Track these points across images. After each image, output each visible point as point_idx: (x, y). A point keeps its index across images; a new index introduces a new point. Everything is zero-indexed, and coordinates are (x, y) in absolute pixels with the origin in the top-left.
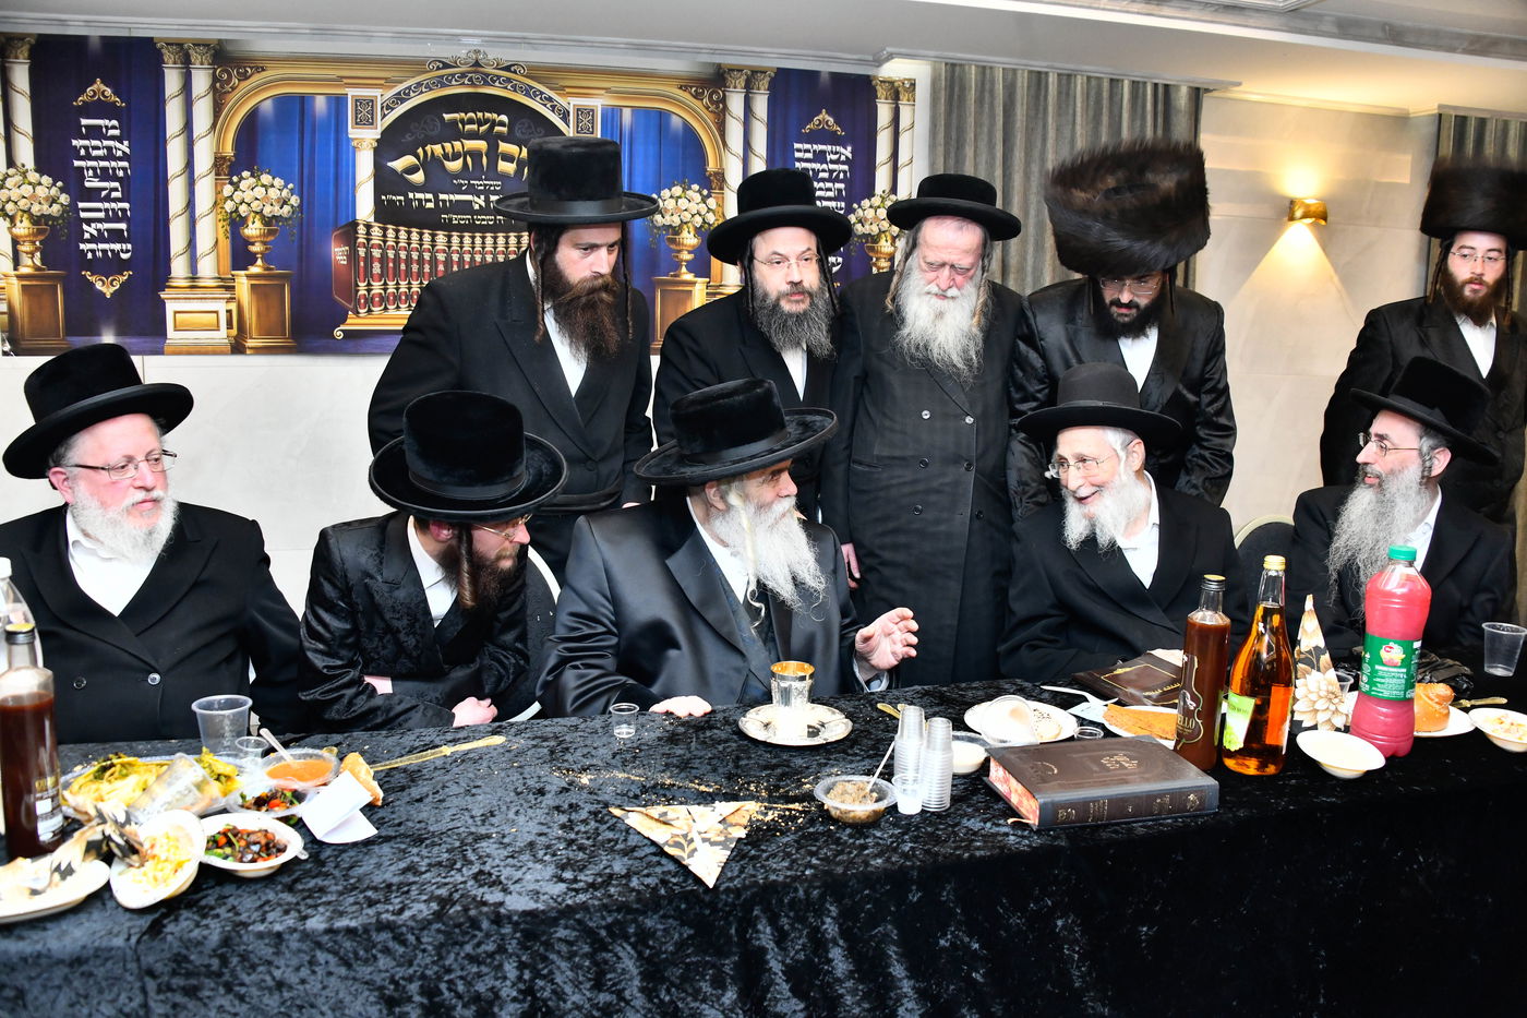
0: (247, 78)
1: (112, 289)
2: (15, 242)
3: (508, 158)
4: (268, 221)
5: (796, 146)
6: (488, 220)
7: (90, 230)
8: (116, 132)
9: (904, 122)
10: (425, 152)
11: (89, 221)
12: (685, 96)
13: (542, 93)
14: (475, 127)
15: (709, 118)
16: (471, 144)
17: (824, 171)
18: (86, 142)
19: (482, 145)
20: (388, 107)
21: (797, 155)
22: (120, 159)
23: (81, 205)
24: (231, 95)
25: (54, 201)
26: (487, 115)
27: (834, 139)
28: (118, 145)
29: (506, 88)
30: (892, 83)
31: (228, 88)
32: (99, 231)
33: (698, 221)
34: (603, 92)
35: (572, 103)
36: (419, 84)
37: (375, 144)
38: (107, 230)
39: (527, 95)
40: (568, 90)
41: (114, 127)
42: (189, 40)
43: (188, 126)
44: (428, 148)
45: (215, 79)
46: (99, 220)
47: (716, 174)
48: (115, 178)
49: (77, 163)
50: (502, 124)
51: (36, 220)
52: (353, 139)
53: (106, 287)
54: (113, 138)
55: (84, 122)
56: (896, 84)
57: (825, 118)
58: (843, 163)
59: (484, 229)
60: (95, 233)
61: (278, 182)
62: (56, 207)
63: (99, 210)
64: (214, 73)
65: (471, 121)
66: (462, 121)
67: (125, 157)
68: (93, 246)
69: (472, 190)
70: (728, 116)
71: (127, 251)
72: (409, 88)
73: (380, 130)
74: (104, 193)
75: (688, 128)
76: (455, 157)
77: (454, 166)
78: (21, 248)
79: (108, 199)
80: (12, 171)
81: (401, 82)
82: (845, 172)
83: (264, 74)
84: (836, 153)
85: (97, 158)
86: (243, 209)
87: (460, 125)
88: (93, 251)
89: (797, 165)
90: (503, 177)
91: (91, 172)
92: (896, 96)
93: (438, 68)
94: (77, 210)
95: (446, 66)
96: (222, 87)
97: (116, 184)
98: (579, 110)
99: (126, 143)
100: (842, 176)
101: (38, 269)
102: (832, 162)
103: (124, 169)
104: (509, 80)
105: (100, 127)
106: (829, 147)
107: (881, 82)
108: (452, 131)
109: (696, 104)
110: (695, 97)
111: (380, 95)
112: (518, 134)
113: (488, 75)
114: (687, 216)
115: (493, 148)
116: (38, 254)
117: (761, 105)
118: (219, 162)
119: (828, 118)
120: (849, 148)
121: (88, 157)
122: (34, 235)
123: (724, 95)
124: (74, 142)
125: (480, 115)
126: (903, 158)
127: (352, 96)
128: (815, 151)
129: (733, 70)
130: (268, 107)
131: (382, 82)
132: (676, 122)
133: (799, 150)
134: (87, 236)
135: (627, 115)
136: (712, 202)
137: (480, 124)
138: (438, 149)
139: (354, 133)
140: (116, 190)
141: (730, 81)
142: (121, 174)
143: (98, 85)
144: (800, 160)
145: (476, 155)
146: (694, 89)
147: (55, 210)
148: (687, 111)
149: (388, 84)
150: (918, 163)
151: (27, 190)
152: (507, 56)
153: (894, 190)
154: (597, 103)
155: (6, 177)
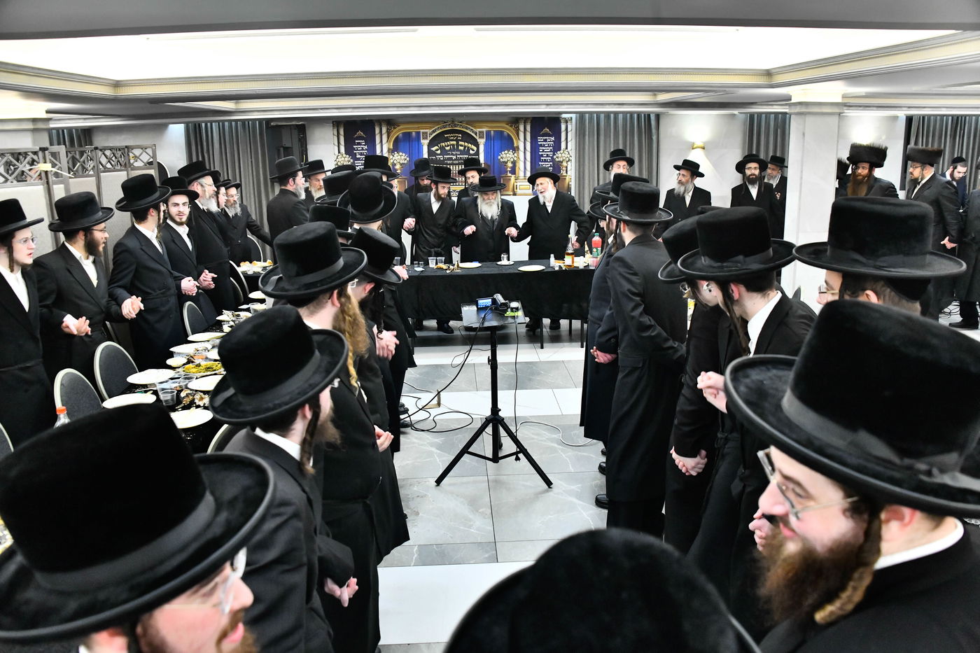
0: (396, 128)
3: (462, 146)
4: (401, 164)
5: (538, 138)
6: (457, 162)
9: (569, 129)
10: (440, 145)
12: (507, 126)
13: (470, 128)
15: (514, 132)
16: (452, 142)
17: (546, 144)
19: (455, 142)
20: (431, 134)
21: (539, 141)
24: (392, 133)
26: (456, 135)
27: (550, 136)
28: (364, 147)
29: (460, 127)
33: (512, 160)
34: (486, 127)
35: (477, 130)
36: (439, 128)
39: (466, 129)
40: (476, 127)
42: (381, 120)
43: (381, 141)
45: (388, 129)
47: (517, 147)
49: (355, 152)
50: (460, 137)
52: (422, 143)
56: (566, 120)
57: (547, 130)
58: (552, 142)
59: (456, 164)
61: (404, 154)
64: (388, 127)
65: (452, 137)
66: (450, 136)
67: (366, 150)
69: (452, 154)
70: (520, 132)
72: (436, 129)
73: (429, 140)
75: (509, 135)
76: (448, 146)
77: (448, 148)
80: (339, 154)
81: (434, 127)
82: (552, 144)
83: (400, 127)
84: (550, 139)
85: (359, 150)
86: (395, 162)
87: (449, 138)
89: (539, 143)
90: (461, 151)
91: (358, 154)
92: (567, 122)
93: (443, 124)
95: (445, 122)
96: (390, 131)
98: (480, 132)
99: (367, 146)
102: (549, 142)
104: (461, 125)
107: (562, 119)
108: (447, 140)
109: (510, 128)
111: (429, 131)
112: (464, 139)
113: (456, 124)
114: (509, 159)
115: (458, 143)
117: (528, 128)
118: (389, 150)
120: (554, 138)
121: (357, 150)
123: (518, 126)
125: (454, 135)
126: (569, 139)
127: (422, 132)
128: (544, 139)
129: (521, 119)
130: (401, 135)
131: (429, 128)
132: (505, 134)
135: (492, 132)
136: (516, 155)
137: (454, 137)
138: (443, 144)
139: (422, 141)
141: (520, 123)
143: (360, 132)
145: (453, 145)
146: (510, 125)
147: (350, 163)
148: (508, 130)
149: (431, 128)
150: (574, 141)
151: (343, 159)
152: (461, 119)
153: (567, 148)
154: (484, 130)
155: (338, 156)
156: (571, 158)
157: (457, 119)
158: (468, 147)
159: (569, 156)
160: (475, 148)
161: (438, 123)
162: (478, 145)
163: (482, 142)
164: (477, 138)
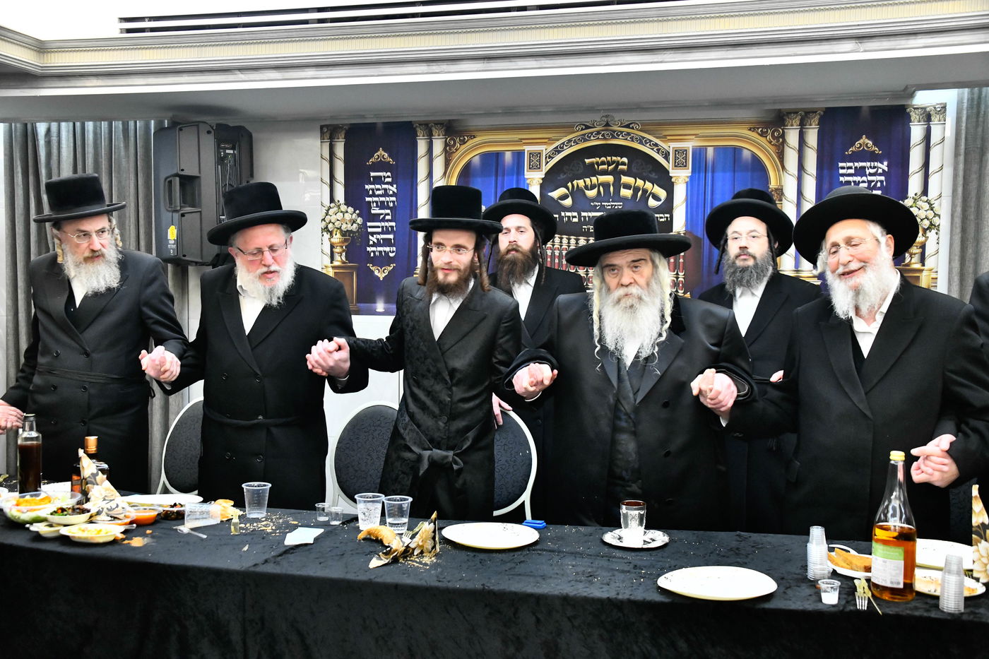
0: (465, 143)
1: (384, 275)
2: (332, 247)
3: (627, 187)
5: (841, 165)
7: (373, 239)
8: (390, 180)
9: (935, 138)
10: (573, 186)
11: (372, 234)
12: (754, 135)
13: (651, 141)
14: (605, 167)
15: (771, 149)
16: (603, 179)
17: (863, 182)
18: (372, 186)
19: (610, 179)
20: (550, 157)
21: (841, 171)
22: (391, 196)
23: (369, 224)
24: (454, 155)
25: (354, 222)
26: (614, 158)
27: (872, 157)
28: (390, 187)
29: (626, 139)
30: (924, 109)
31: (454, 150)
32: (378, 239)
34: (693, 137)
35: (671, 146)
36: (570, 141)
37: (541, 181)
38: (383, 239)
39: (641, 143)
40: (669, 138)
41: (388, 177)
42: (431, 121)
43: (430, 175)
44: (575, 182)
45: (446, 145)
46: (379, 233)
47: (776, 189)
48: (388, 208)
49: (367, 199)
50: (623, 164)
51: (344, 234)
52: (527, 179)
53: (380, 274)
54: (387, 183)
55: (372, 174)
56: (928, 109)
57: (865, 142)
58: (880, 175)
60: (376, 241)
62: (355, 226)
63: (378, 227)
64: (446, 141)
65: (603, 163)
66: (597, 163)
67: (394, 195)
68: (374, 249)
70: (786, 148)
71: (393, 252)
72: (563, 143)
73: (544, 172)
74: (382, 217)
75: (755, 157)
76: (593, 187)
77: (591, 193)
78: (335, 250)
79: (384, 220)
80: (332, 205)
81: (558, 140)
82: (881, 182)
83: (475, 140)
84: (874, 167)
85: (378, 196)
87: (596, 166)
88: (374, 252)
89: (841, 179)
90: (624, 199)
91: (375, 204)
92: (928, 118)
93: (582, 129)
94: (366, 227)
95: (587, 127)
96: (450, 149)
97: (388, 211)
98: (676, 151)
99: (395, 186)
100: (879, 185)
101: (343, 262)
102: (871, 175)
103: (393, 202)
104: (628, 134)
105: (380, 177)
106: (868, 164)
107: (915, 109)
108: (592, 171)
109: (762, 140)
110: (761, 135)
111: (545, 149)
112: (634, 170)
113: (614, 132)
115: (617, 180)
116: (344, 254)
117: (812, 137)
119: (867, 141)
120: (886, 163)
121: (373, 195)
122: (342, 242)
123: (784, 132)
124: (367, 187)
125: (609, 158)
126: (933, 167)
127: (528, 151)
128: (856, 168)
129: (790, 113)
130: (477, 160)
131: (546, 141)
132: (746, 154)
133: (843, 168)
134: (371, 243)
135: (710, 152)
137: (609, 165)
138: (581, 183)
139: (528, 174)
140: (388, 214)
141: (788, 121)
142: (391, 205)
143: (381, 152)
144: (843, 175)
145: (606, 186)
146: (760, 130)
148: (754, 145)
149: (551, 140)
150: (948, 171)
151: (340, 216)
152: (628, 117)
153: (925, 192)
154: (689, 145)
155: (330, 208)
156: (936, 221)
157: (618, 117)
158: (645, 191)
159: (930, 214)
160: (662, 194)
161: (568, 128)
162: (672, 185)
163: (681, 177)
164: (669, 166)
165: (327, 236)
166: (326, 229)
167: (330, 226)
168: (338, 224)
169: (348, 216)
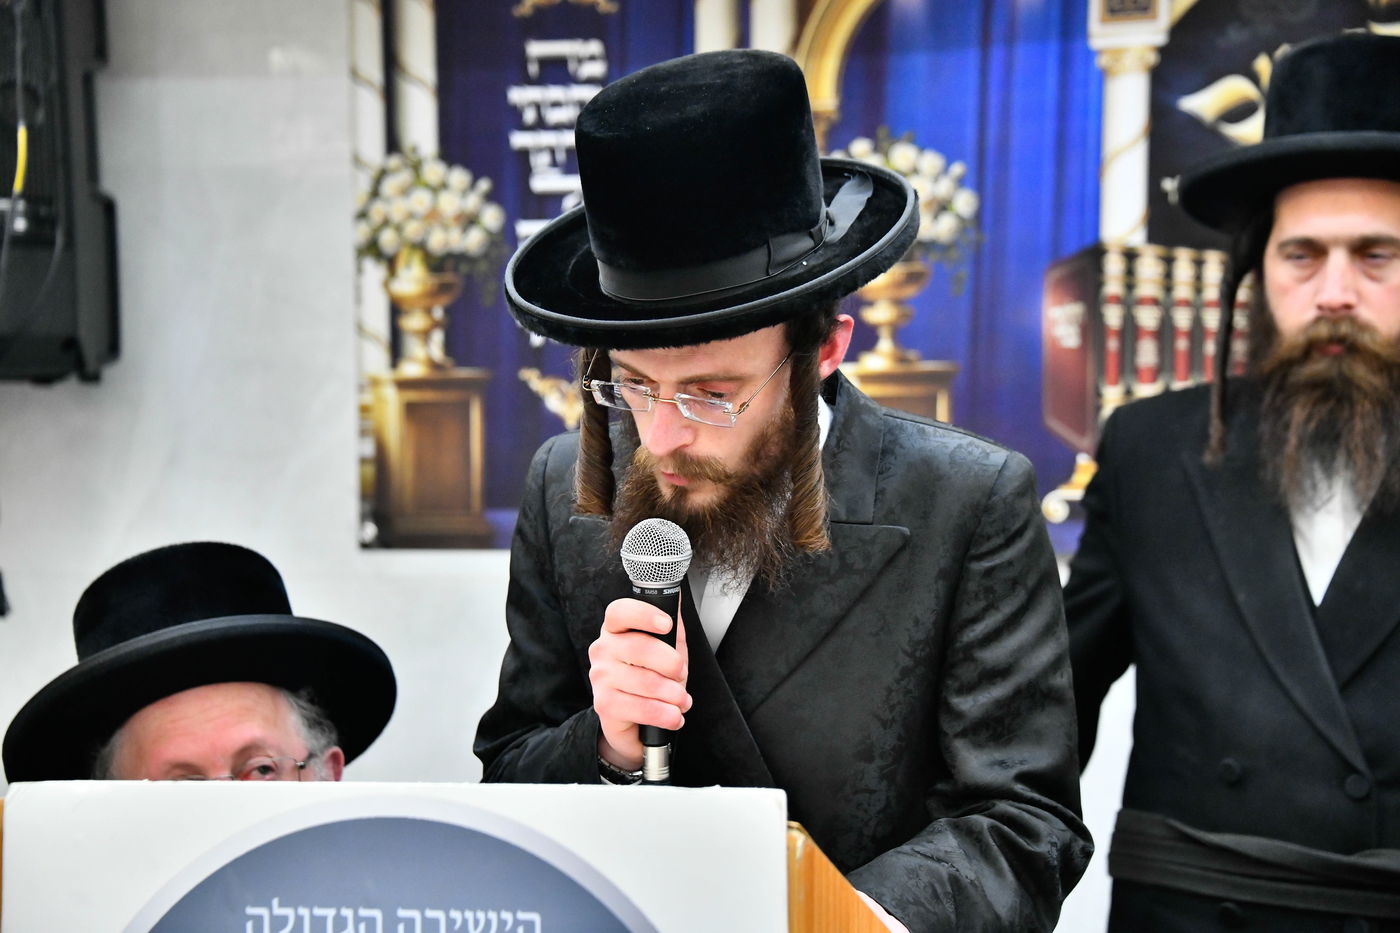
2: (396, 310)
8: (598, 71)
18: (535, 94)
23: (526, 228)
25: (469, 221)
37: (1153, 58)
41: (592, 58)
49: (519, 140)
51: (437, 264)
53: (567, 405)
54: (589, 83)
55: (535, 48)
61: (929, 162)
62: (474, 235)
78: (406, 323)
80: (394, 161)
85: (560, 128)
91: (547, 158)
101: (440, 366)
105: (565, 59)
116: (438, 335)
121: (541, 125)
122: (432, 294)
124: (513, 96)
147: (473, 241)
151: (421, 200)
155: (382, 174)
165: (374, 271)
166: (371, 248)
167: (388, 239)
168: (413, 230)
169: (449, 203)
